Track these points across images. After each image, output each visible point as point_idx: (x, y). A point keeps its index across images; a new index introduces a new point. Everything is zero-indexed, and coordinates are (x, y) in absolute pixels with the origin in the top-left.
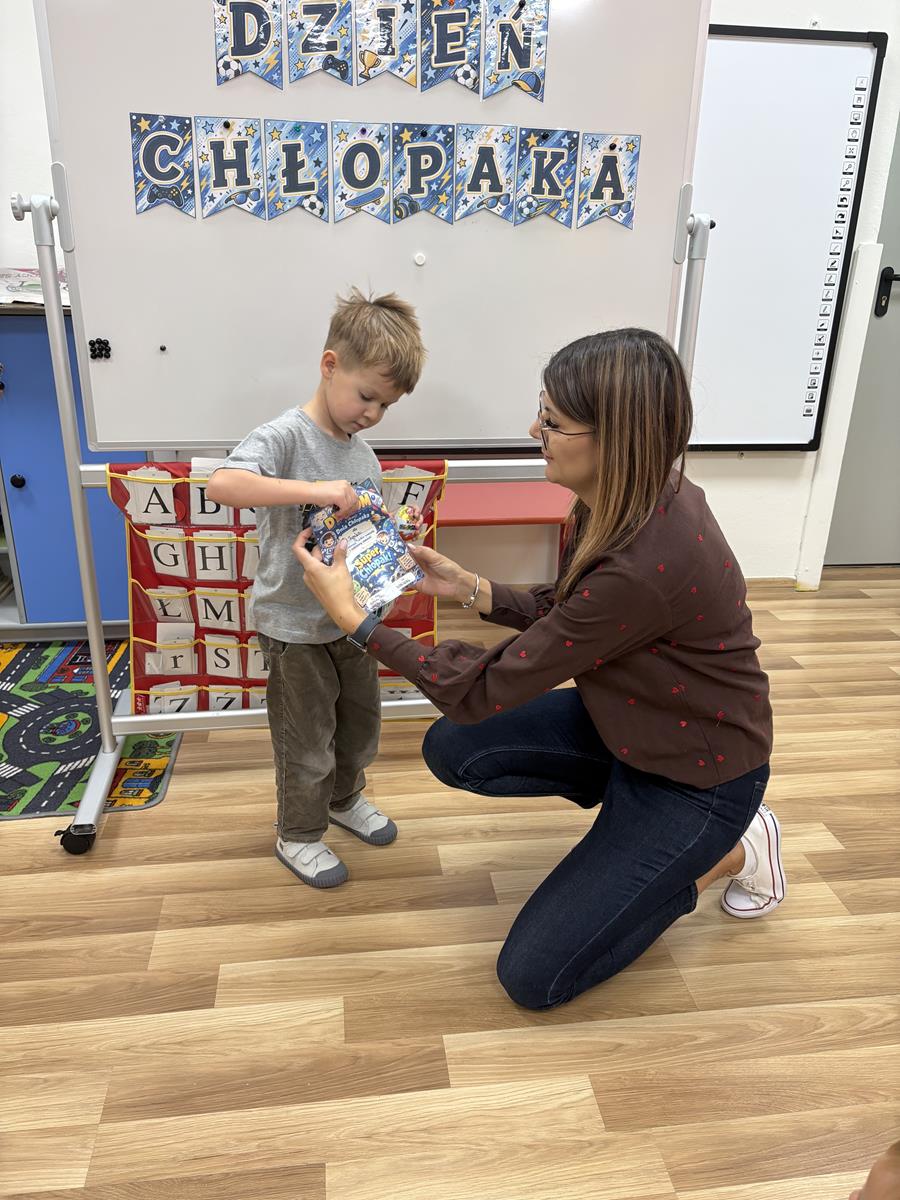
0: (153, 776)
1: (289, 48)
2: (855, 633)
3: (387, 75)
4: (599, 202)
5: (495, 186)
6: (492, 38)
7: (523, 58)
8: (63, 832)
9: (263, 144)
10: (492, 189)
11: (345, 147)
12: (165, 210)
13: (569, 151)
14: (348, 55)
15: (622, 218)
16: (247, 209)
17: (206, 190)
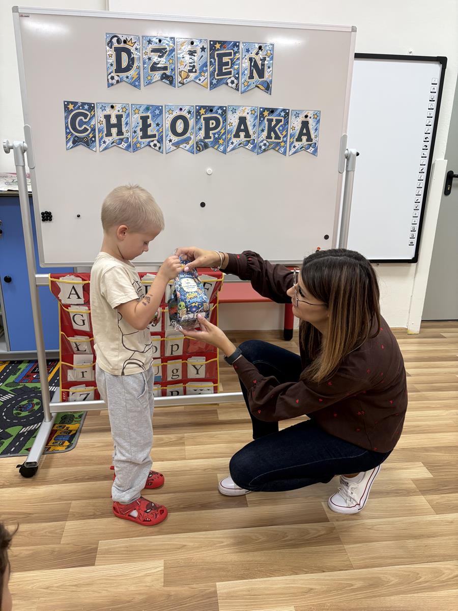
0: (71, 434)
1: (144, 70)
2: (438, 357)
3: (192, 83)
4: (300, 143)
5: (248, 135)
6: (246, 64)
7: (261, 74)
8: (20, 466)
9: (130, 115)
10: (245, 137)
11: (172, 117)
12: (81, 148)
13: (285, 118)
14: (173, 73)
15: (312, 151)
16: (122, 147)
17: (102, 138)
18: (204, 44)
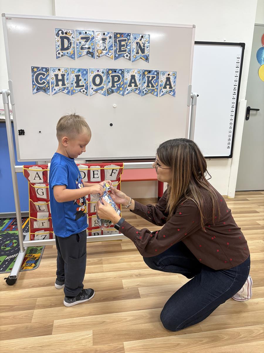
0: (36, 260)
1: (77, 49)
2: (245, 211)
3: (104, 56)
4: (166, 90)
6: (134, 46)
7: (143, 51)
8: (6, 278)
9: (69, 74)
10: (135, 86)
11: (93, 75)
12: (41, 93)
13: (157, 76)
14: (94, 51)
15: (172, 94)
16: (65, 92)
17: (53, 87)
18: (111, 35)
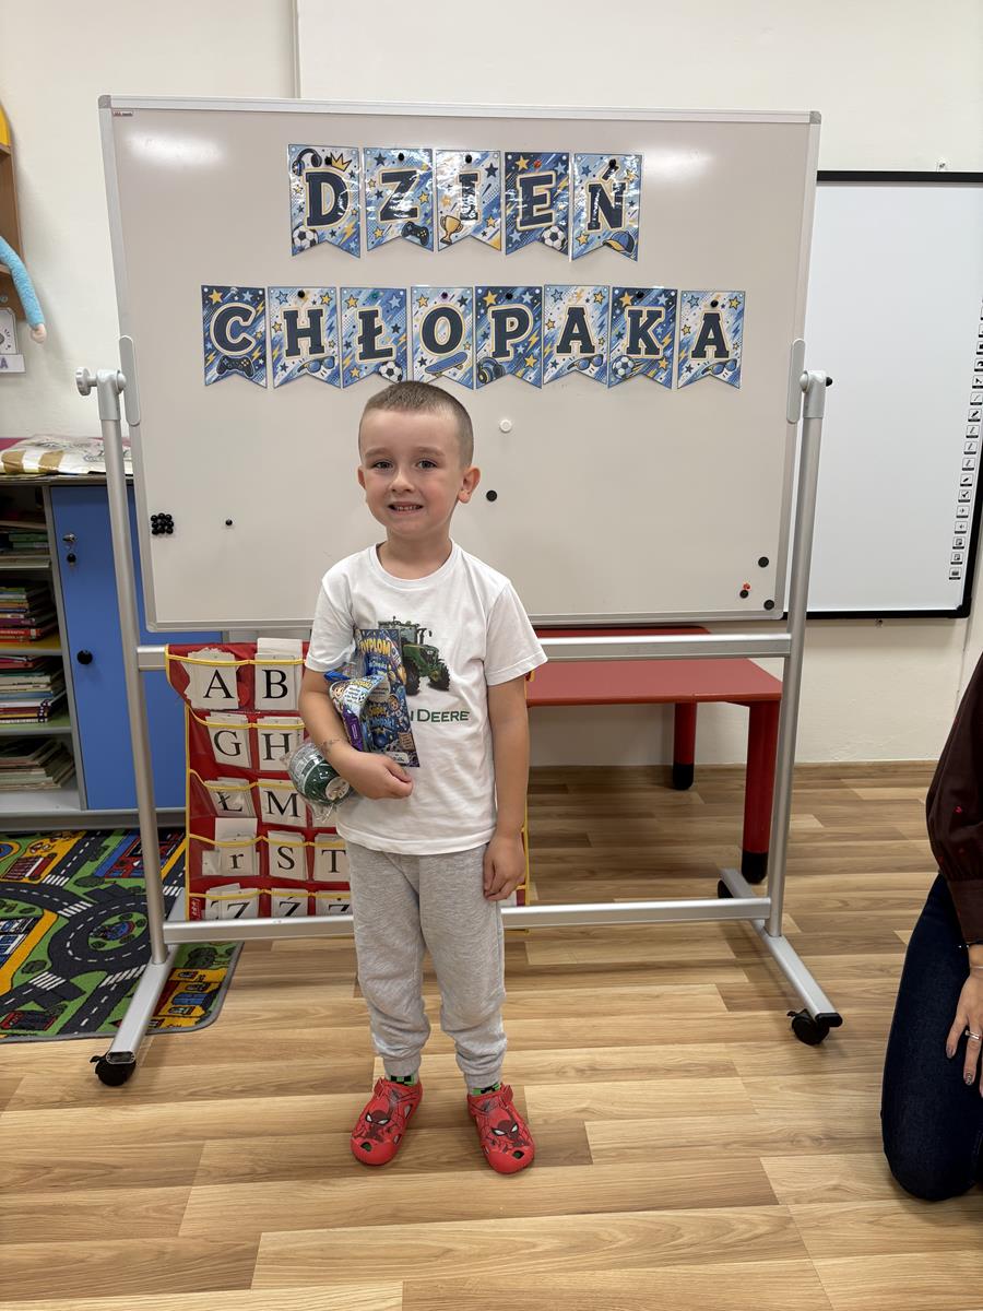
0: (207, 991)
1: (367, 217)
3: (470, 240)
4: (701, 361)
5: (587, 347)
6: (582, 199)
7: (615, 217)
8: (98, 1059)
9: (339, 310)
10: (583, 350)
11: (425, 312)
12: (236, 381)
13: (667, 309)
14: (429, 221)
15: (727, 377)
16: (321, 377)
17: (279, 359)
18: (493, 161)
